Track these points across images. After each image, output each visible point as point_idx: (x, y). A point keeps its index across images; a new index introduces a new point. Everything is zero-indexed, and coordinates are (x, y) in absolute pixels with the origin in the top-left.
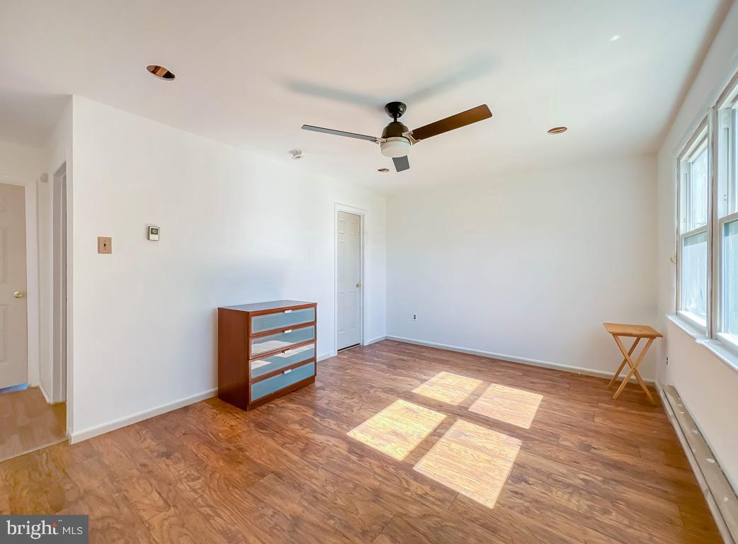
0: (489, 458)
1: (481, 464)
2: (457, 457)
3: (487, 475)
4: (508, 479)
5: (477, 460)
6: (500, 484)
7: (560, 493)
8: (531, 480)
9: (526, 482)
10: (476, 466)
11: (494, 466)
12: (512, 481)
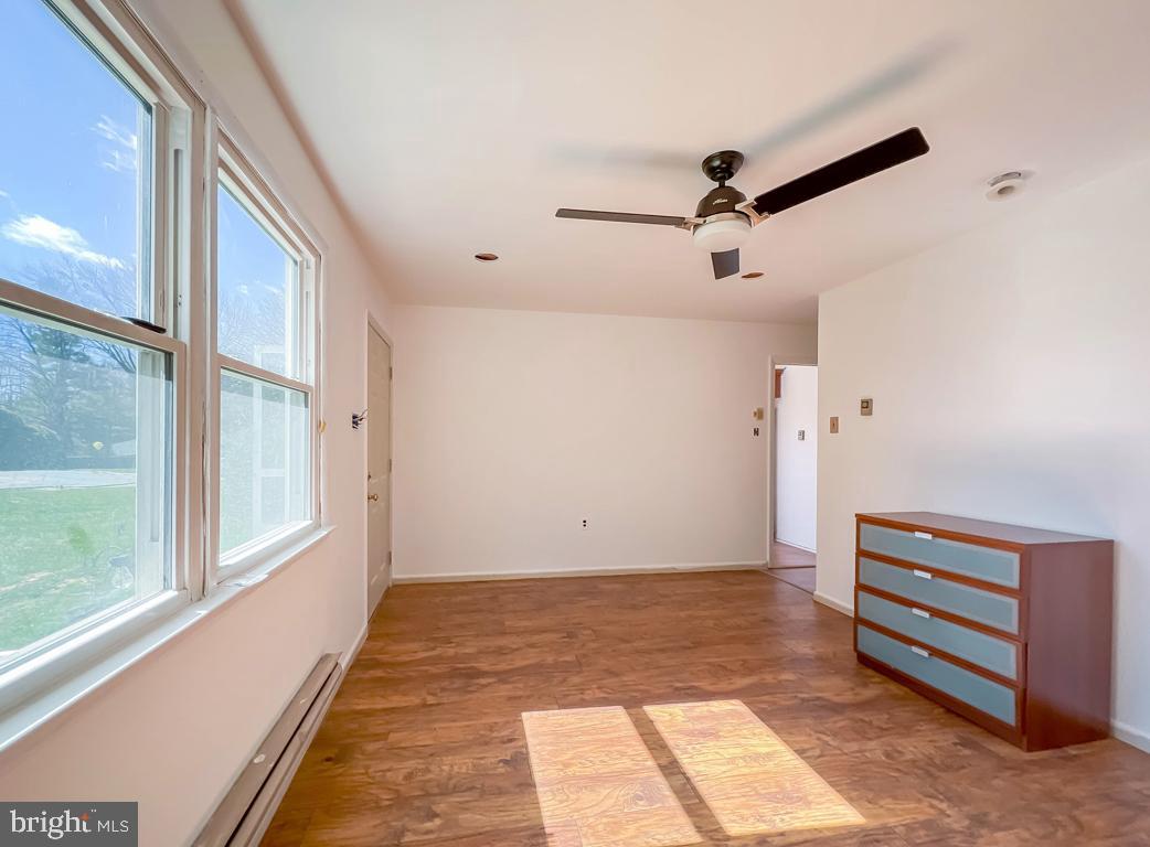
0: (570, 771)
1: (570, 754)
2: (604, 747)
3: (551, 744)
4: (528, 753)
5: (581, 757)
6: (531, 741)
7: (464, 770)
8: (501, 769)
9: (506, 762)
10: (574, 748)
11: (555, 763)
12: (522, 753)
